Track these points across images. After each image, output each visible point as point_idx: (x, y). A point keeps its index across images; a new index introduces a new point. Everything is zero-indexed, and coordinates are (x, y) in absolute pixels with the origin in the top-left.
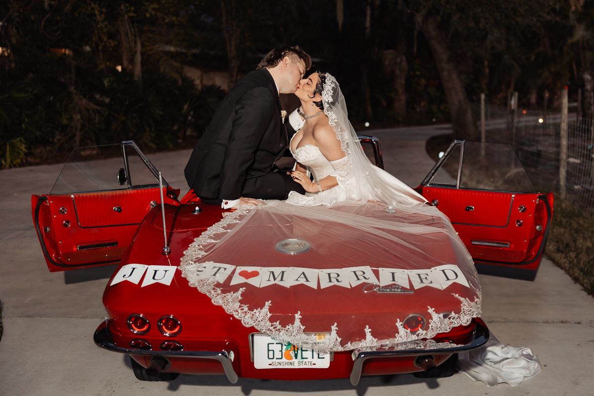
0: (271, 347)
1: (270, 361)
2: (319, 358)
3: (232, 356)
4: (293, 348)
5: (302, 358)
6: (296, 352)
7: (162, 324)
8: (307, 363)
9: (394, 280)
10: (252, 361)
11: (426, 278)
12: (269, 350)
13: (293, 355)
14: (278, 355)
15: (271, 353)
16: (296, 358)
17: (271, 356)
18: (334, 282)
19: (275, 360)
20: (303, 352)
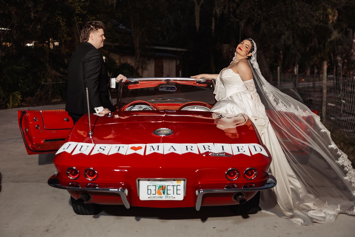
0: (149, 188)
1: (149, 196)
2: (177, 194)
3: (126, 191)
4: (162, 189)
5: (167, 194)
6: (164, 191)
7: (86, 173)
8: (170, 197)
9: (223, 150)
10: (138, 195)
11: (242, 149)
12: (148, 189)
13: (162, 192)
14: (153, 192)
15: (149, 191)
16: (164, 194)
17: (149, 193)
18: (189, 151)
19: (152, 195)
20: (168, 191)
